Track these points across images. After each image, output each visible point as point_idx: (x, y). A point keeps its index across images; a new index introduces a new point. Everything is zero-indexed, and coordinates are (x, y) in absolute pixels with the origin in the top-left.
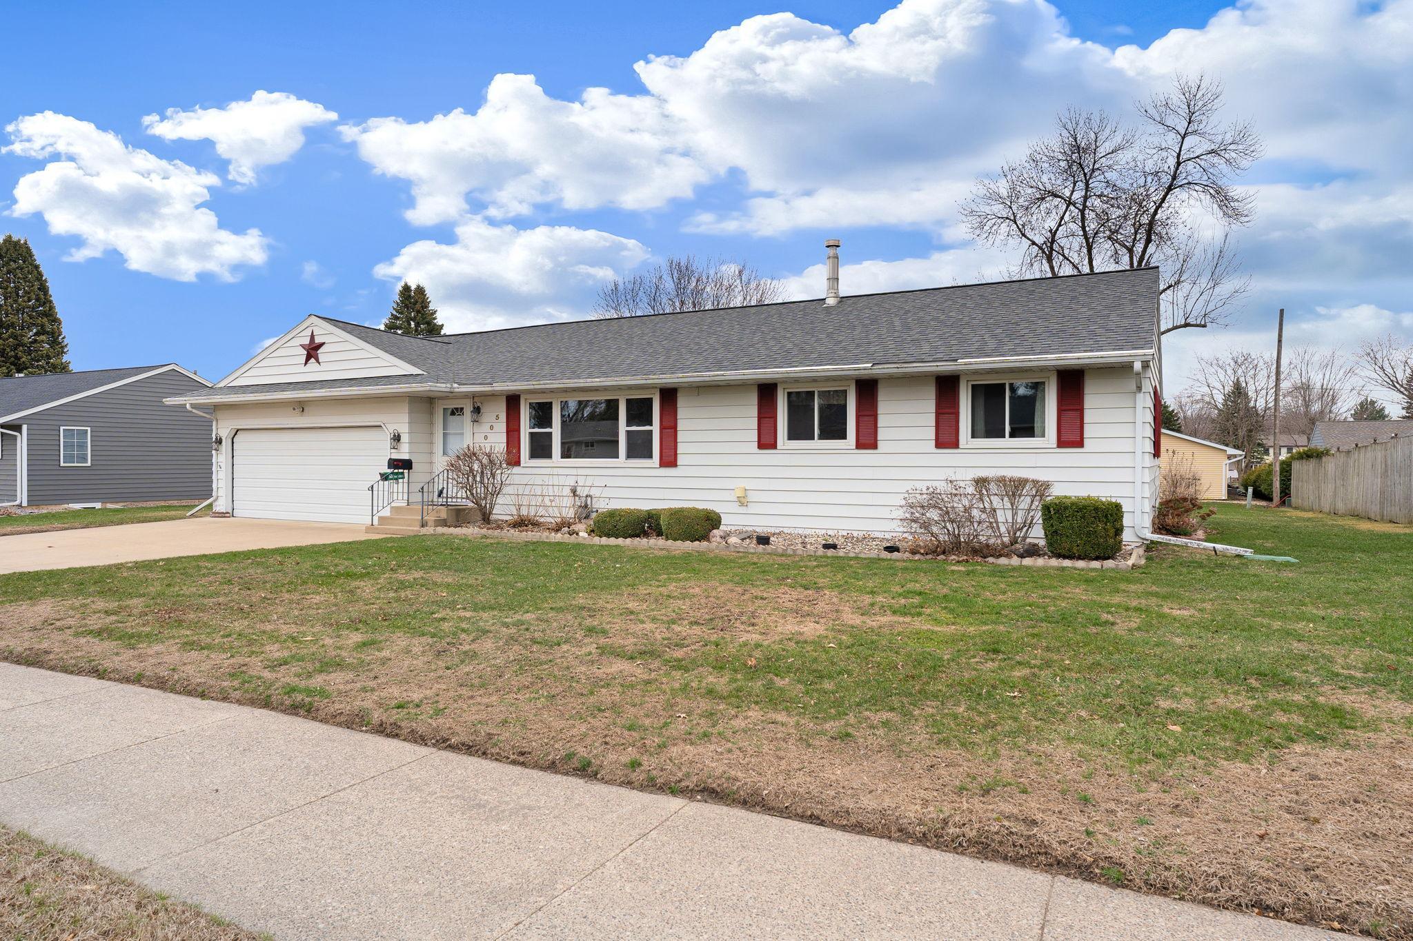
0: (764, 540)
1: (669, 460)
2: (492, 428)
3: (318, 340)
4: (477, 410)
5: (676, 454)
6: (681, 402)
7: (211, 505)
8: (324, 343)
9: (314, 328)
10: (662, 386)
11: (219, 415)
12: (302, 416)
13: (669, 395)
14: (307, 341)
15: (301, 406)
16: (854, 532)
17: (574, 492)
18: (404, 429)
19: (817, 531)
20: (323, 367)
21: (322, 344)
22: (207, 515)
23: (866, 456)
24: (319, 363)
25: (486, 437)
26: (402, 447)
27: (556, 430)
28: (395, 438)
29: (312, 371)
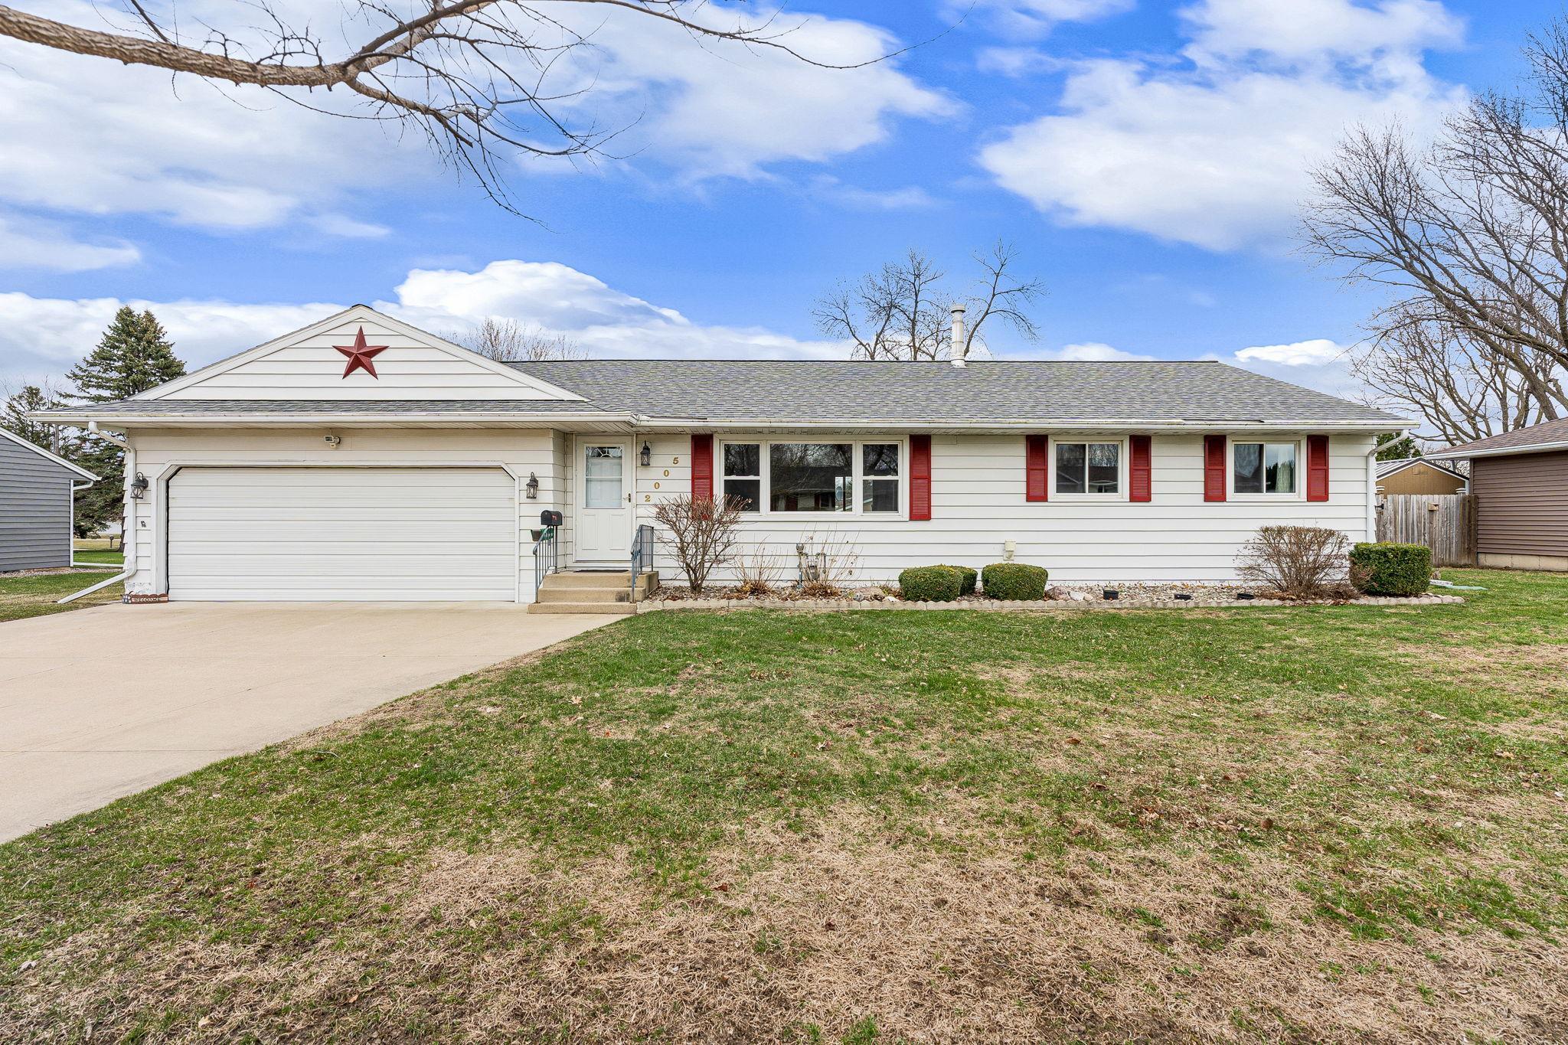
1: (921, 512)
2: (666, 473)
3: (371, 342)
4: (645, 452)
5: (930, 507)
6: (936, 451)
7: (121, 583)
8: (385, 348)
9: (363, 325)
10: (915, 432)
11: (141, 443)
12: (336, 449)
13: (921, 444)
14: (350, 342)
15: (336, 435)
16: (1125, 582)
17: (800, 549)
18: (542, 472)
19: (1087, 582)
20: (382, 381)
21: (380, 349)
22: (114, 598)
23: (1140, 509)
24: (375, 375)
25: (657, 486)
26: (541, 496)
27: (765, 478)
28: (534, 483)
29: (360, 385)
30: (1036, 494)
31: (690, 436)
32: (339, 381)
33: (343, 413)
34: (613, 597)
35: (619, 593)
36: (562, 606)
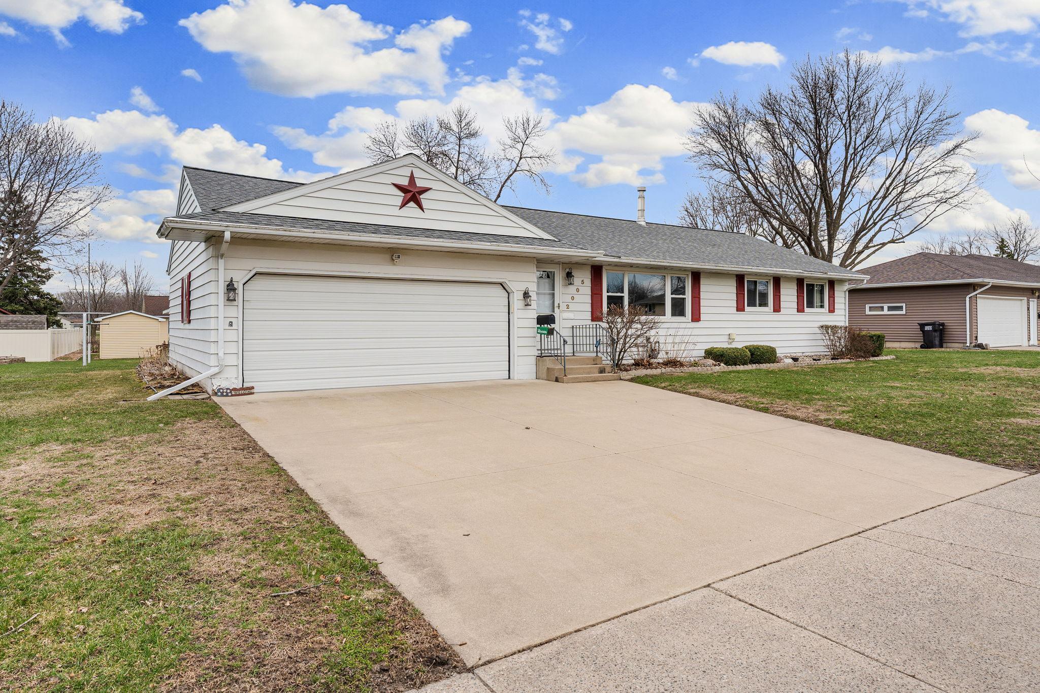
0: (795, 359)
1: (696, 318)
2: (578, 290)
3: (419, 184)
4: (569, 275)
5: (700, 314)
6: (703, 282)
8: (431, 189)
9: (414, 170)
11: (233, 250)
12: (394, 265)
13: (696, 276)
14: (404, 182)
15: (394, 253)
18: (533, 288)
20: (427, 214)
21: (426, 190)
23: (776, 316)
24: (422, 209)
25: (573, 298)
26: (534, 304)
27: (626, 295)
28: (526, 295)
29: (411, 217)
30: (740, 308)
31: (590, 266)
32: (396, 211)
33: (435, 240)
34: (597, 370)
35: (600, 368)
36: (582, 378)
